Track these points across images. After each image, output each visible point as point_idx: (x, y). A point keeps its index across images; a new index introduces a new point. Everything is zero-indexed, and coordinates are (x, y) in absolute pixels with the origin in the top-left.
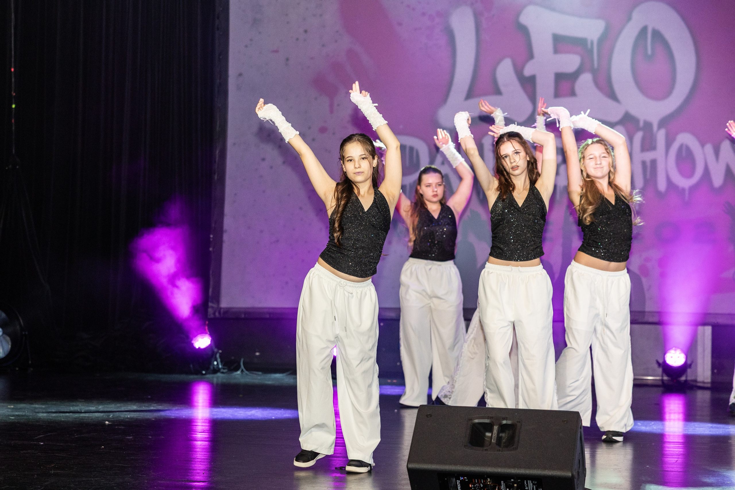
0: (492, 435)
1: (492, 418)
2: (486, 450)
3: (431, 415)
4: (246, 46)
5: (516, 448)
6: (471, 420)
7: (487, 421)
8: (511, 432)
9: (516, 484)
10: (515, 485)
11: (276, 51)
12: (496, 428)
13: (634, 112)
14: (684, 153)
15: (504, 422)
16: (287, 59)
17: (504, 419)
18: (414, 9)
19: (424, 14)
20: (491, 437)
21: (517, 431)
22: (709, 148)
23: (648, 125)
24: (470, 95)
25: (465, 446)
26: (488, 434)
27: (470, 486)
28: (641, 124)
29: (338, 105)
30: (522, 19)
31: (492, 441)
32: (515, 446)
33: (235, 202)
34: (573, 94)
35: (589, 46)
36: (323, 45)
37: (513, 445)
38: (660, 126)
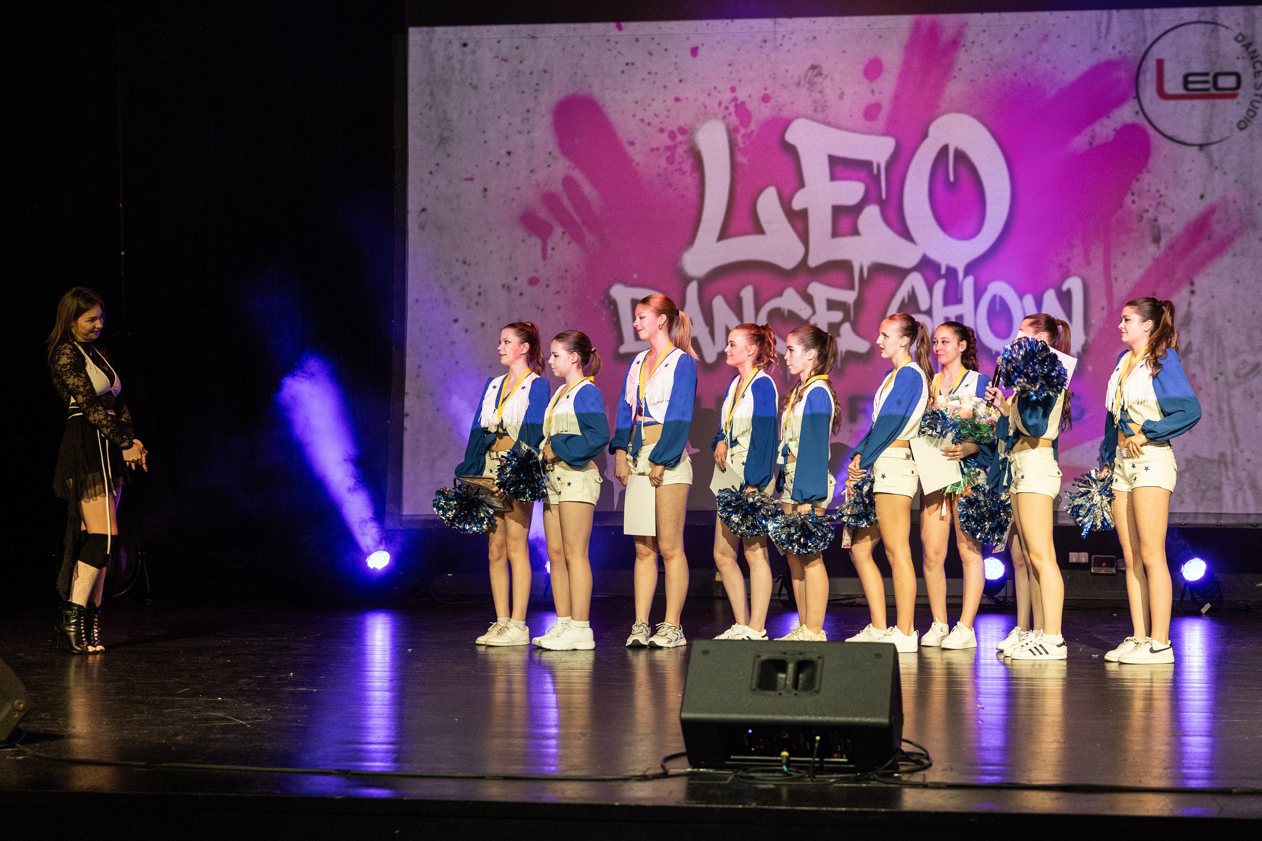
0: (787, 676)
1: (785, 653)
2: (780, 694)
3: (708, 653)
4: (431, 173)
5: (817, 692)
6: (759, 656)
7: (779, 656)
8: (810, 670)
9: (818, 736)
10: (818, 738)
11: (471, 179)
12: (791, 667)
13: (934, 255)
14: (998, 308)
15: (801, 658)
16: (485, 190)
17: (800, 654)
18: (649, 124)
19: (662, 130)
20: (786, 678)
21: (819, 669)
22: (1029, 299)
23: (951, 272)
24: (724, 234)
25: (753, 690)
26: (782, 676)
27: (760, 740)
28: (943, 271)
29: (553, 249)
30: (790, 137)
31: (788, 682)
32: (817, 688)
33: (418, 376)
34: (855, 232)
35: (875, 171)
36: (532, 171)
37: (813, 687)
38: (967, 273)
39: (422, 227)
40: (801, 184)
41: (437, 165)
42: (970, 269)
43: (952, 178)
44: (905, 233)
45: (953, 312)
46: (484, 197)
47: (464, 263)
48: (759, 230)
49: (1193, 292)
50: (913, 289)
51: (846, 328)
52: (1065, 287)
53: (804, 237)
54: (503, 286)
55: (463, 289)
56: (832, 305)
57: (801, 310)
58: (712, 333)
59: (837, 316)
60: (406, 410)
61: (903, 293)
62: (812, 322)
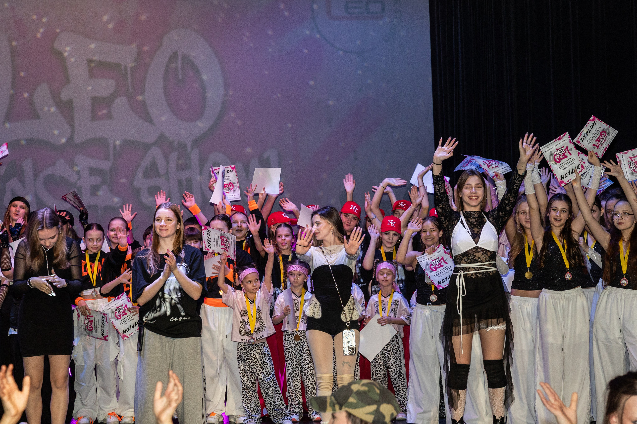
13: (168, 134)
24: (8, 118)
30: (57, 45)
34: (109, 116)
35: (123, 71)
38: (193, 147)
40: (68, 81)
42: (196, 143)
43: (180, 76)
44: (148, 118)
45: (184, 175)
48: (37, 116)
49: (356, 159)
50: (154, 159)
52: (265, 156)
53: (71, 121)
56: (93, 172)
57: (69, 176)
59: (97, 180)
61: (146, 162)
62: (78, 184)
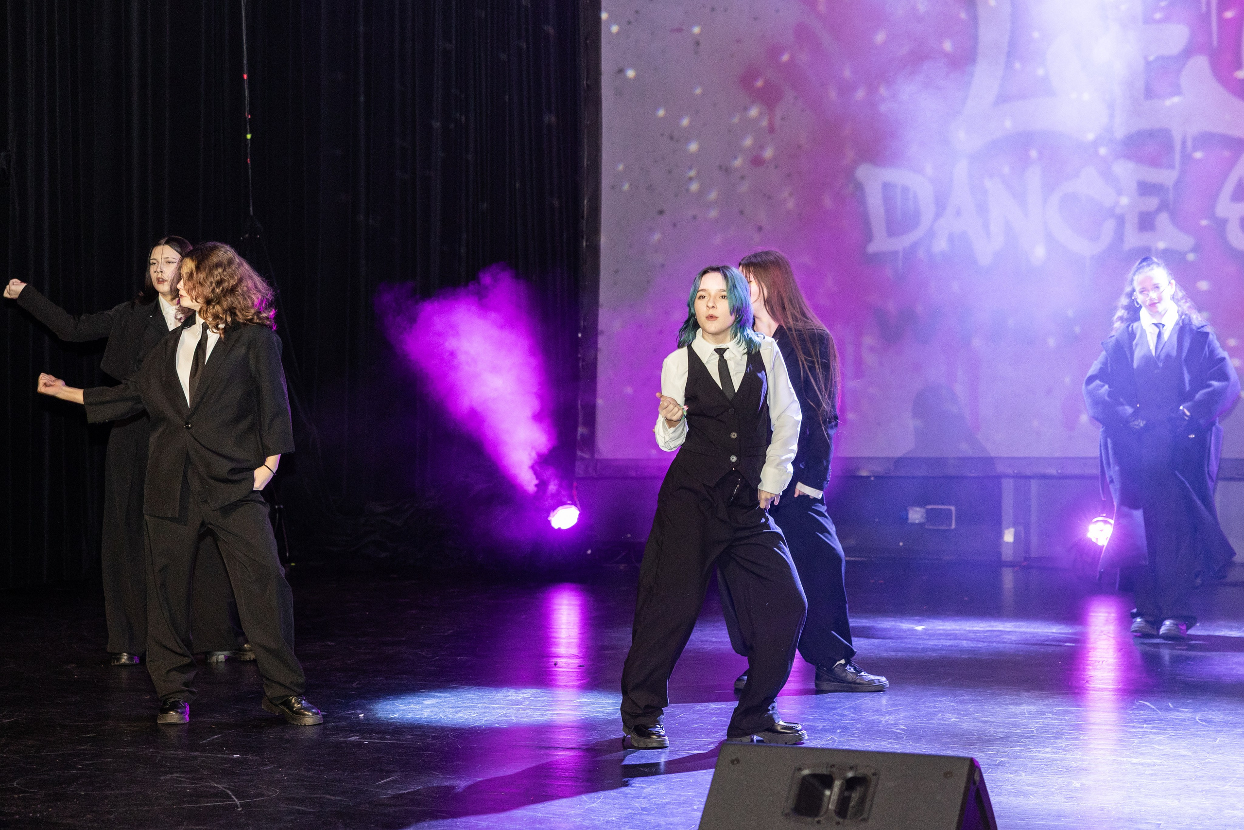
0: (832, 794)
1: (833, 766)
2: (819, 822)
3: (738, 761)
4: (630, 23)
5: (865, 821)
6: (800, 769)
7: (824, 771)
8: (863, 789)
11: (680, 29)
12: (837, 784)
15: (850, 774)
16: (697, 43)
17: (851, 768)
20: (830, 799)
24: (1002, 97)
25: (786, 815)
26: (828, 793)
29: (783, 119)
31: (830, 806)
32: (865, 816)
33: (615, 284)
36: (755, 19)
37: (862, 815)
39: (619, 93)
41: (637, 12)
46: (696, 53)
47: (671, 138)
48: (1049, 92)
51: (1163, 219)
54: (720, 167)
55: (670, 172)
57: (1104, 196)
58: (986, 226)
60: (601, 326)
61: (1239, 172)
62: (1118, 211)
